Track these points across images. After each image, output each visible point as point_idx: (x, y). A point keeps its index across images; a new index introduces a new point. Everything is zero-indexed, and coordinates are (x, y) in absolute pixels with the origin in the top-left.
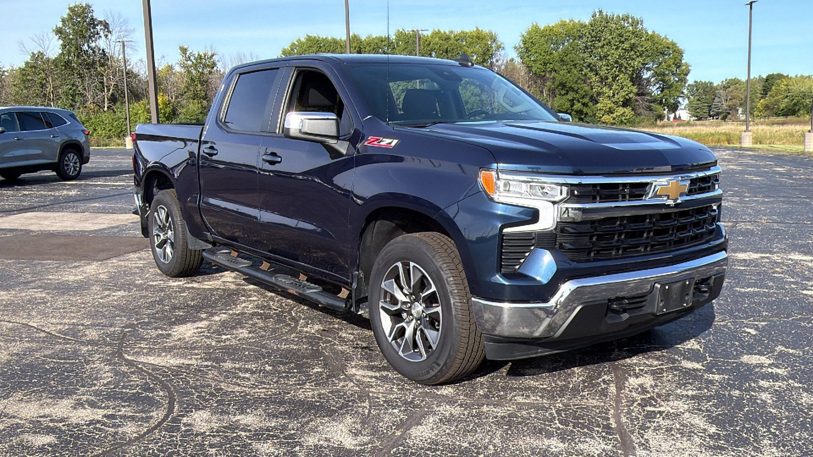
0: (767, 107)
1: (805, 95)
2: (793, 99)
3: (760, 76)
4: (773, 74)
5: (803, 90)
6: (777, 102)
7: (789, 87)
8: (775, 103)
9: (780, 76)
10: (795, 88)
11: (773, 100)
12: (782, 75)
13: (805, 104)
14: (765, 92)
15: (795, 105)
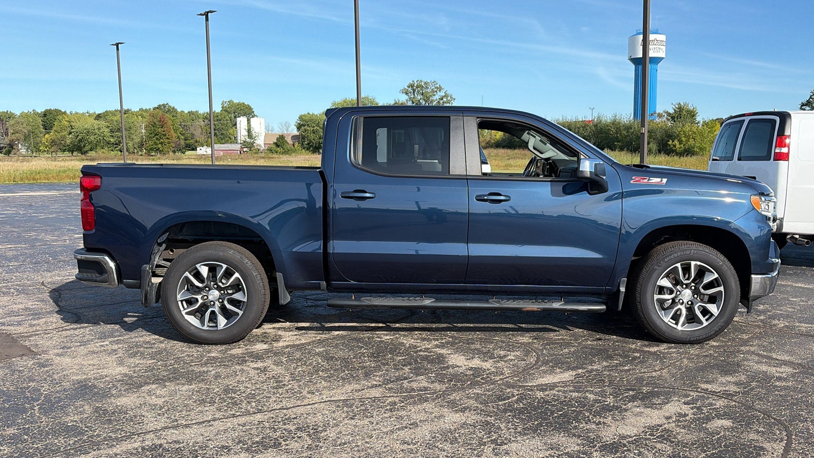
0: (53, 143)
1: (88, 132)
2: (78, 136)
3: (33, 110)
4: (51, 109)
5: (86, 126)
6: (64, 137)
7: (72, 124)
8: (61, 139)
9: (58, 112)
10: (79, 125)
11: (59, 136)
12: (60, 111)
13: (90, 140)
14: (47, 127)
15: (80, 141)
